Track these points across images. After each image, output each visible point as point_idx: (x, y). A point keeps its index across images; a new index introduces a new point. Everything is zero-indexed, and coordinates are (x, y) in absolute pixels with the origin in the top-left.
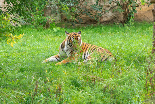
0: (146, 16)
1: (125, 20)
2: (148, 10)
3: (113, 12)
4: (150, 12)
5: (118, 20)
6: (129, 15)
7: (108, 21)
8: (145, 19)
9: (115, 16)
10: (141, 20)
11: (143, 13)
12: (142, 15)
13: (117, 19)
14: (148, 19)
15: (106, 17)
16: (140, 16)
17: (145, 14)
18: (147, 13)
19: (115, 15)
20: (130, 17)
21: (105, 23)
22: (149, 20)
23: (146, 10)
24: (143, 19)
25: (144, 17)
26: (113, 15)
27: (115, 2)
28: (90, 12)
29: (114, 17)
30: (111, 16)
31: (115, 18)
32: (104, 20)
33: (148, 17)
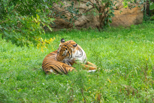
0: (121, 20)
1: (101, 24)
2: (124, 13)
3: (86, 16)
4: (125, 16)
5: (92, 24)
6: (106, 19)
7: (81, 25)
8: (120, 23)
9: (89, 20)
10: (116, 25)
11: (119, 17)
12: (117, 19)
13: (90, 23)
14: (124, 23)
15: (78, 20)
16: (115, 20)
17: (120, 18)
18: (122, 17)
19: (88, 18)
20: (107, 21)
21: (77, 27)
22: (124, 25)
23: (122, 14)
24: (119, 23)
25: (119, 22)
26: (86, 19)
27: (90, 4)
28: (64, 15)
29: (87, 20)
30: (84, 19)
31: (88, 22)
32: (76, 24)
33: (123, 21)
